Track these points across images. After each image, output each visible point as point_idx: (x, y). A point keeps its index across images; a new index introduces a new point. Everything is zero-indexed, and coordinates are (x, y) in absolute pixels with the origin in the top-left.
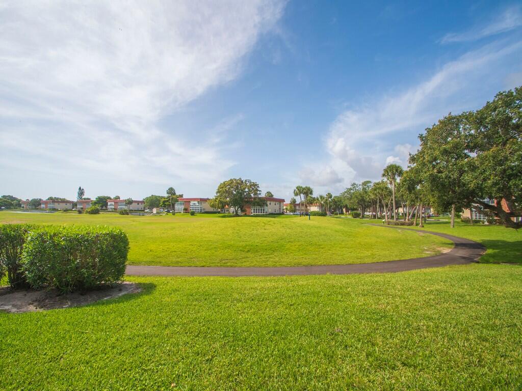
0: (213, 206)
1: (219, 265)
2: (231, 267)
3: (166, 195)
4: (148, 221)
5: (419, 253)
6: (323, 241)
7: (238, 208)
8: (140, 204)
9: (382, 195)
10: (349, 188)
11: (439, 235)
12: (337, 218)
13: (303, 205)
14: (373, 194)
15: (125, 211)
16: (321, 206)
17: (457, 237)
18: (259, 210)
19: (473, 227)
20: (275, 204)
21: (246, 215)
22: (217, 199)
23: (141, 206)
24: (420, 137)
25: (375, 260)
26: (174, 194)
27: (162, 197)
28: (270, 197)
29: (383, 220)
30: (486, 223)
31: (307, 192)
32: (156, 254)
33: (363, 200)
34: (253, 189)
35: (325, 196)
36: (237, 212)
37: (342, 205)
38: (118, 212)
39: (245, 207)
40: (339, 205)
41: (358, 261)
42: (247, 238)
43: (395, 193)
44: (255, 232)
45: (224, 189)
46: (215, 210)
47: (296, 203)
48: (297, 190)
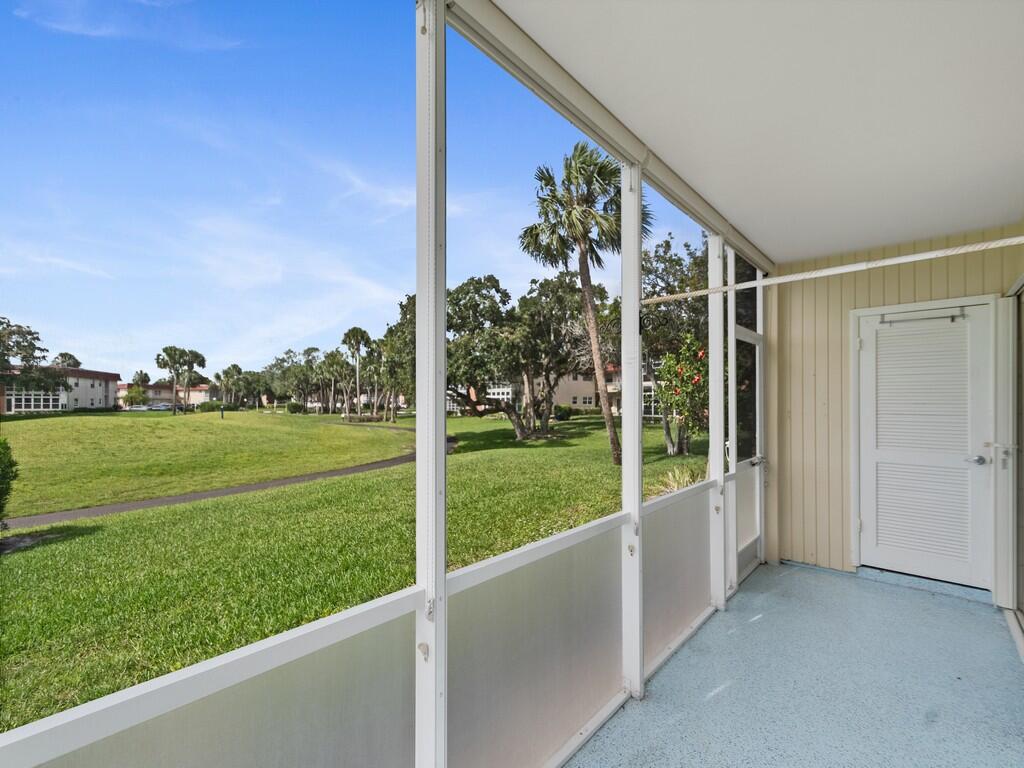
9: (341, 375)
10: (281, 358)
14: (327, 371)
18: (37, 400)
20: (93, 386)
29: (343, 415)
33: (307, 381)
37: (261, 388)
40: (255, 388)
43: (360, 373)
47: (151, 383)
48: (164, 354)
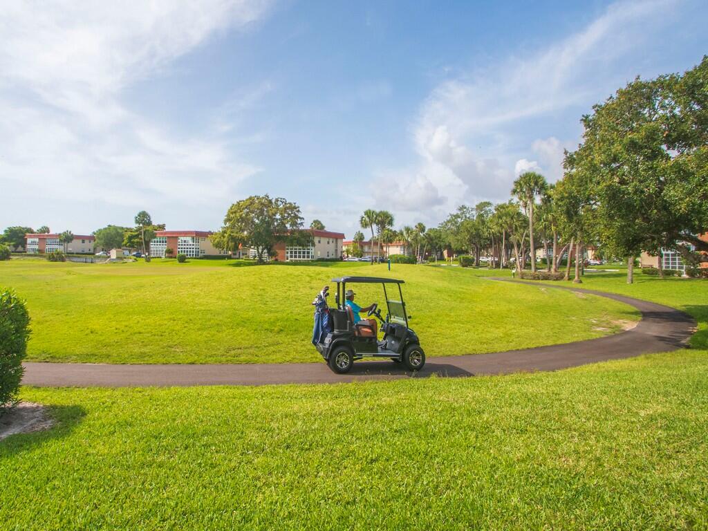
0: (218, 245)
1: (223, 359)
2: (248, 363)
3: (134, 226)
4: (97, 273)
5: (585, 331)
6: (417, 310)
7: (263, 250)
8: (87, 241)
9: (511, 227)
10: (455, 214)
11: (612, 298)
12: (435, 266)
13: (376, 244)
14: (497, 224)
15: (58, 254)
16: (408, 245)
17: (642, 301)
18: (300, 253)
19: (664, 283)
20: (328, 243)
21: (276, 262)
22: (225, 232)
23: (89, 246)
24: (585, 121)
25: (512, 346)
26: (149, 223)
27: (128, 230)
28: (319, 230)
29: (514, 271)
30: (685, 276)
31: (383, 220)
32: (102, 338)
33: (478, 236)
34: (289, 214)
35: (414, 229)
36: (260, 256)
37: (442, 244)
38: (45, 257)
39: (275, 247)
40: (437, 244)
41: (483, 348)
42: (278, 305)
43: (533, 224)
44: (293, 293)
45: (238, 215)
46: (222, 254)
47: (365, 241)
48: (366, 216)
